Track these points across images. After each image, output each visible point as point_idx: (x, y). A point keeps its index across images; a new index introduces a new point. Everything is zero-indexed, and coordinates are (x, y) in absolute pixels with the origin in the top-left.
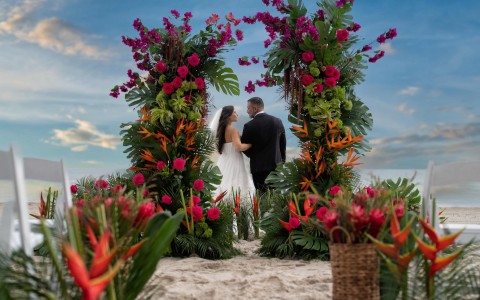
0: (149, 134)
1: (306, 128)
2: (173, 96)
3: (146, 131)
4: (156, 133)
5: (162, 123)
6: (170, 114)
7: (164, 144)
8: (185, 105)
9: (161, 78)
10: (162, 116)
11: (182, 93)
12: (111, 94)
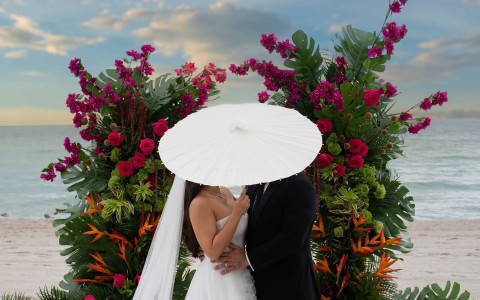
0: (100, 234)
1: (321, 224)
2: (133, 179)
3: (95, 230)
4: (110, 232)
5: (119, 219)
6: (130, 207)
7: (123, 249)
8: (150, 193)
9: (113, 152)
10: (119, 211)
11: (146, 177)
12: (43, 176)
